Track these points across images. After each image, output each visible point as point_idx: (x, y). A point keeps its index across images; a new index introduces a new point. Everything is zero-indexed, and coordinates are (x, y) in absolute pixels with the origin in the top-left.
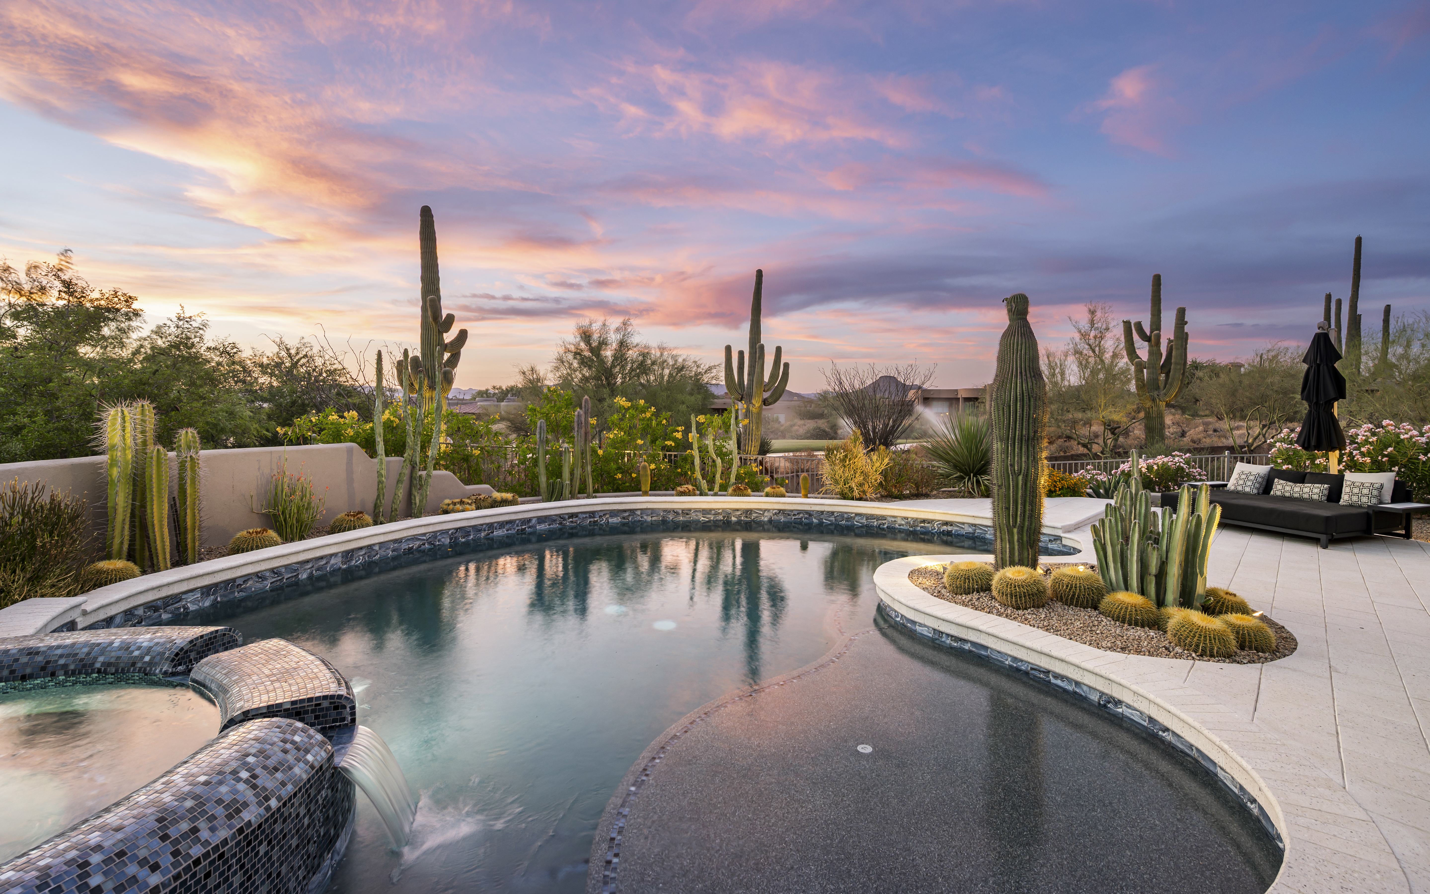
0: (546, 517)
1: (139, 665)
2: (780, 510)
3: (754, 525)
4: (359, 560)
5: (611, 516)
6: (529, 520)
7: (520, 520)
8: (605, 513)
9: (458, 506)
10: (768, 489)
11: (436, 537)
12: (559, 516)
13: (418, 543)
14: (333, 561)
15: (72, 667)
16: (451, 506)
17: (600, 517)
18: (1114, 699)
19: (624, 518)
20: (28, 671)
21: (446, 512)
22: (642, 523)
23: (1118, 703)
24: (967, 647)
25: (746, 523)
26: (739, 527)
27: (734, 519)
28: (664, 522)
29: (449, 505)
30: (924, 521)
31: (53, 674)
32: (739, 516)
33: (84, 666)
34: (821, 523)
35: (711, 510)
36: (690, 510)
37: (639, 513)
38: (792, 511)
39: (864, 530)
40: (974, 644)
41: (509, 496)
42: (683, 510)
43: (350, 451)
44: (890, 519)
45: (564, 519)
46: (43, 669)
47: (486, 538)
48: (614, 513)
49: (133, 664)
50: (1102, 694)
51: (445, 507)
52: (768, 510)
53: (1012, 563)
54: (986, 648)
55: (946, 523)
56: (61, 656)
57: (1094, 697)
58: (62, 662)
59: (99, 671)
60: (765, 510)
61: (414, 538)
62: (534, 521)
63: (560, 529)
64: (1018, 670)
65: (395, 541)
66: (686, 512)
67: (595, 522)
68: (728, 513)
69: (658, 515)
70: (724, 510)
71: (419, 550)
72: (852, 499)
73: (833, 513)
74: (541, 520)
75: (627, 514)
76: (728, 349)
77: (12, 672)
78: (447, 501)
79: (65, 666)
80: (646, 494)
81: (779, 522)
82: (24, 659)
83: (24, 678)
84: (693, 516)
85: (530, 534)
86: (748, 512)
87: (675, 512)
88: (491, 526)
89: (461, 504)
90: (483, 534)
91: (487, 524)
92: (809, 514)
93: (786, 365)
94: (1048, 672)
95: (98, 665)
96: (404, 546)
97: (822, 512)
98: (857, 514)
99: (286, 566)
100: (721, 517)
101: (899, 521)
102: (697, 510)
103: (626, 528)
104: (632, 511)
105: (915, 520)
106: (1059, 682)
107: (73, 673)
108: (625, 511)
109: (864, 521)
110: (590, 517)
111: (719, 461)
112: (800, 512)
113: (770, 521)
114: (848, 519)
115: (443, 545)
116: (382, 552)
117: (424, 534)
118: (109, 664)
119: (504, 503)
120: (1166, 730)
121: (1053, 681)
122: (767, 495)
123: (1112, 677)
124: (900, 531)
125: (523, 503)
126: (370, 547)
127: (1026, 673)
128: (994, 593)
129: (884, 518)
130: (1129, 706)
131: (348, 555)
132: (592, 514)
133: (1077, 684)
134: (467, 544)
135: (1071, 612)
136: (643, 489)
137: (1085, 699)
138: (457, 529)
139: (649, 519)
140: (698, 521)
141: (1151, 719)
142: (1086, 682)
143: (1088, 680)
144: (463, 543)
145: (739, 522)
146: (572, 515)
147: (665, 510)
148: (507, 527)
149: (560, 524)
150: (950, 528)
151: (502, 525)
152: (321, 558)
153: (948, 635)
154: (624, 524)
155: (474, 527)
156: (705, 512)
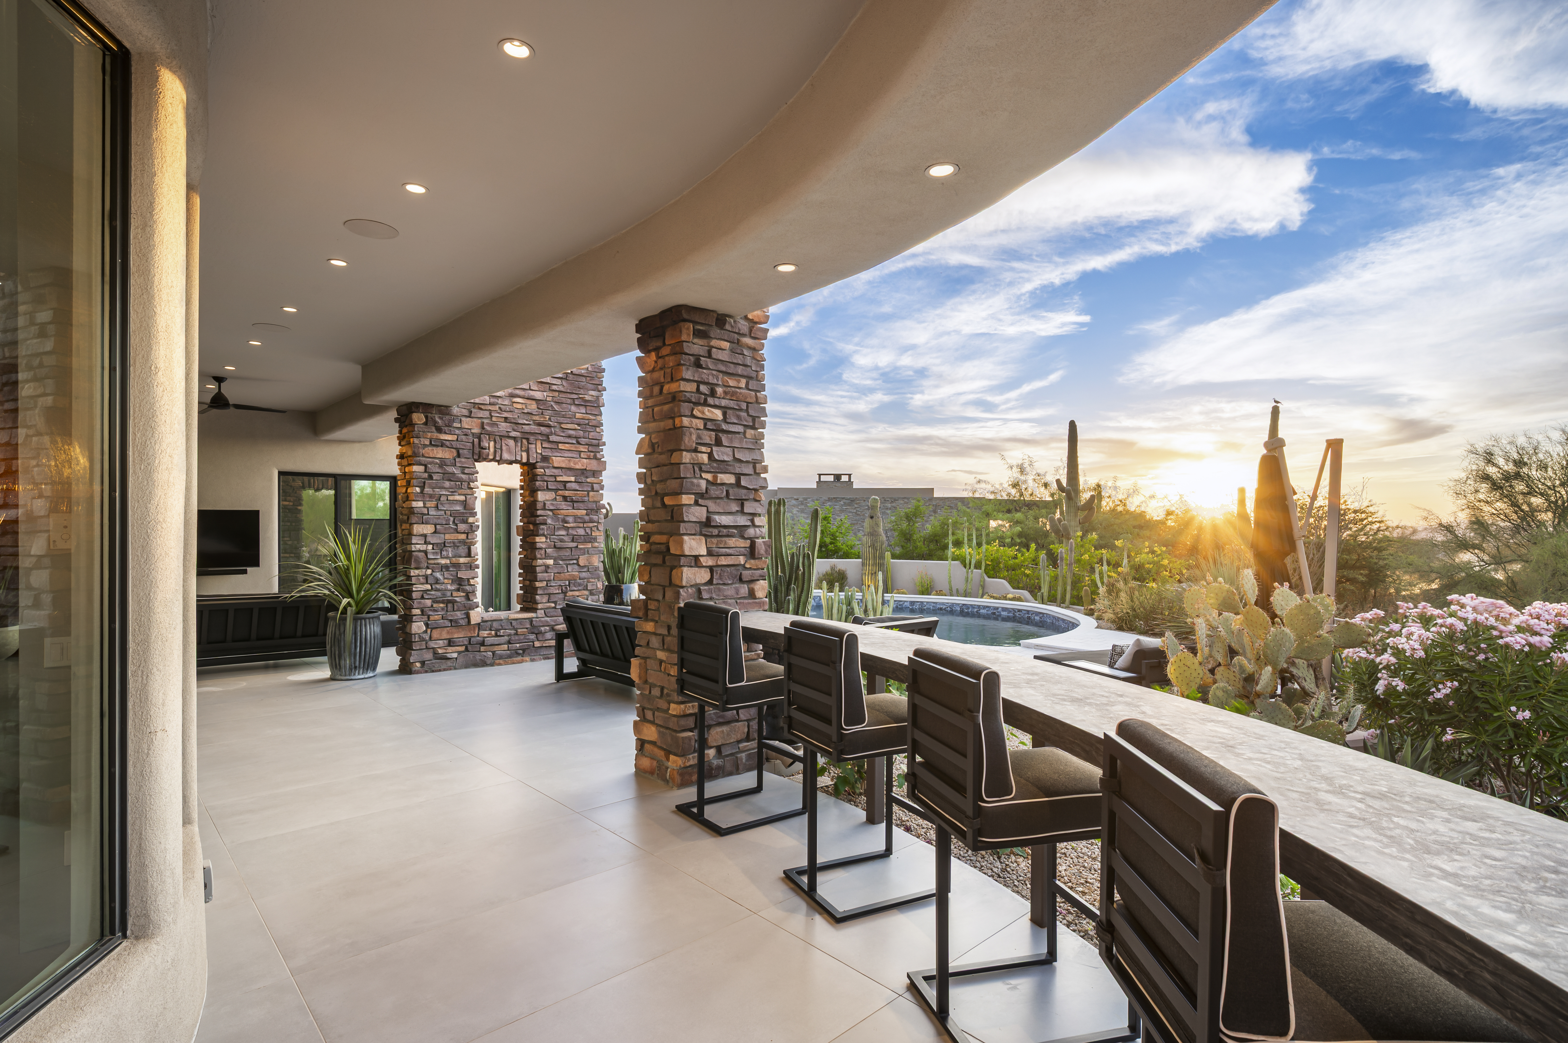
0: (1006, 608)
4: (917, 607)
6: (997, 608)
12: (1013, 609)
14: (906, 604)
47: (977, 612)
61: (943, 604)
62: (1000, 609)
65: (934, 603)
74: (1004, 609)
85: (998, 616)
88: (979, 606)
90: (975, 610)
96: (938, 606)
108: (1041, 613)
116: (928, 606)
126: (922, 602)
131: (912, 603)
146: (1020, 611)
151: (985, 607)
154: (1041, 622)
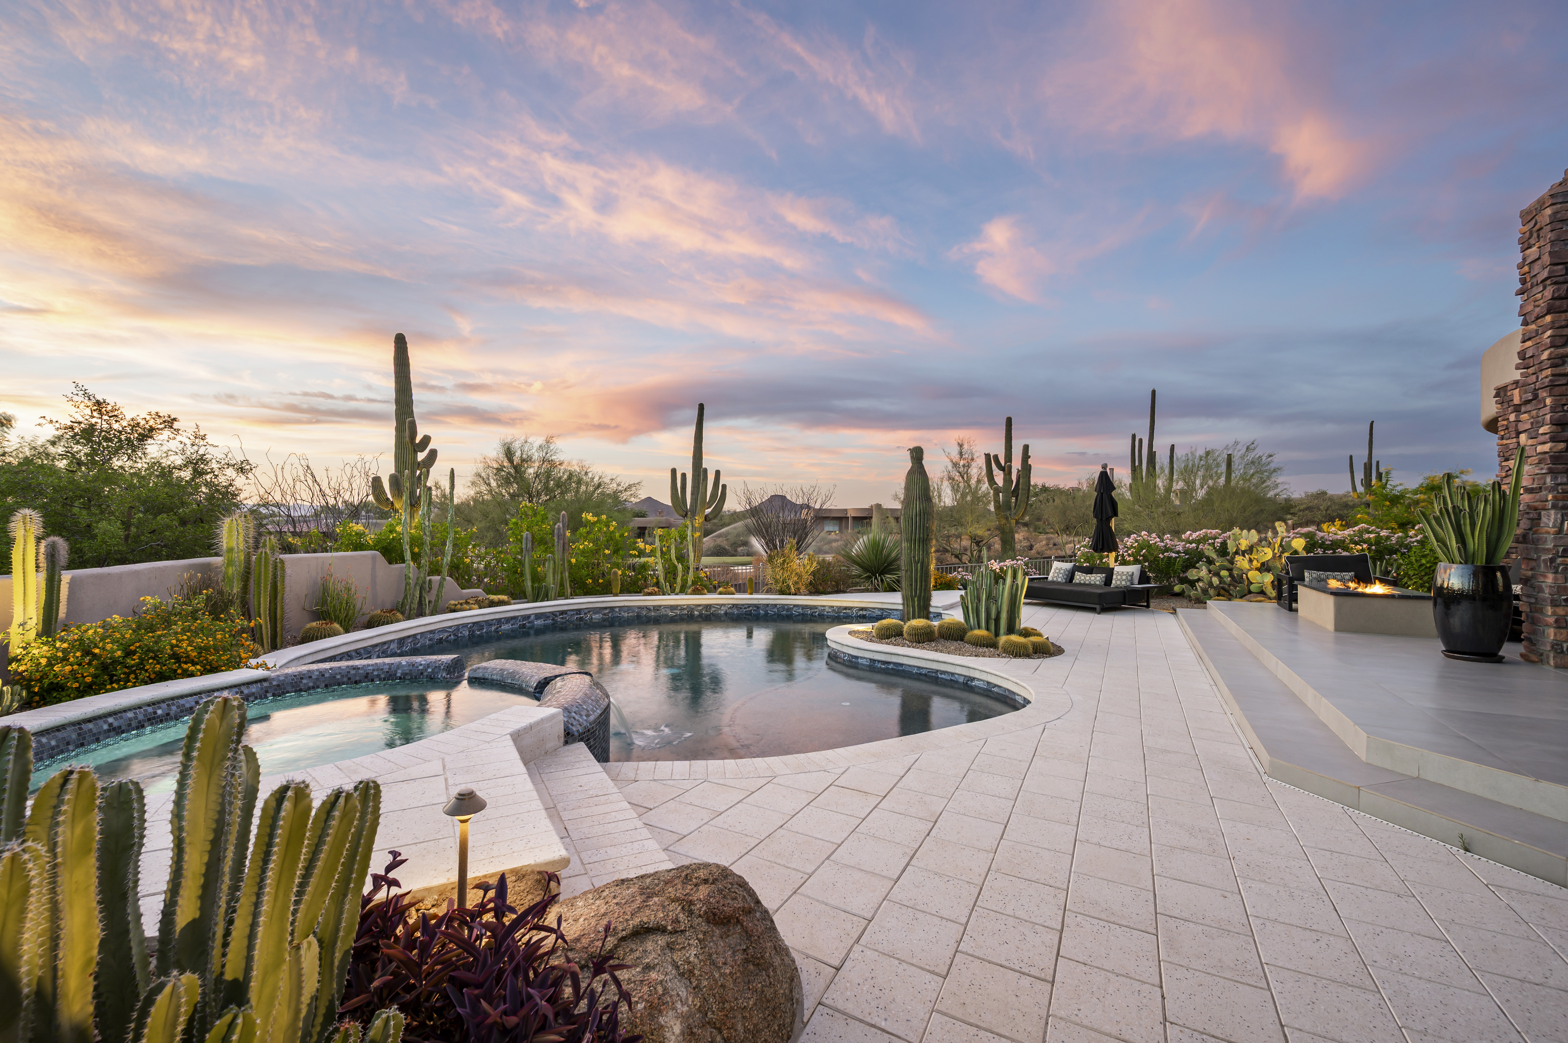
0: (540, 614)
1: (425, 674)
2: (734, 605)
3: (713, 618)
5: (595, 613)
6: (529, 616)
7: (522, 616)
8: (590, 610)
9: (465, 606)
10: (721, 589)
11: (459, 630)
12: (552, 613)
13: (446, 634)
15: (383, 676)
16: (459, 606)
17: (585, 614)
18: (970, 677)
19: (605, 614)
20: (357, 678)
21: (454, 611)
22: (620, 618)
23: (973, 679)
24: (891, 666)
25: (707, 616)
26: (700, 619)
27: (696, 613)
28: (638, 617)
29: (456, 605)
30: (846, 608)
31: (372, 680)
32: (701, 610)
33: (390, 675)
34: (766, 614)
35: (677, 606)
36: (660, 606)
37: (617, 610)
38: (743, 605)
39: (800, 618)
40: (895, 664)
41: (504, 597)
42: (654, 606)
43: (374, 558)
44: (820, 608)
45: (556, 616)
46: (366, 677)
47: (496, 631)
48: (597, 610)
49: (422, 674)
50: (965, 676)
51: (453, 607)
52: (724, 605)
53: (914, 618)
54: (902, 665)
55: (862, 609)
56: (374, 670)
57: (961, 680)
58: (376, 673)
59: (400, 678)
60: (722, 605)
61: (443, 630)
62: (532, 617)
63: (553, 624)
64: (921, 674)
65: (431, 632)
66: (657, 608)
67: (581, 618)
68: (691, 608)
69: (633, 612)
70: (688, 605)
71: (447, 640)
72: (790, 594)
73: (776, 605)
74: (538, 616)
75: (607, 611)
76: (674, 472)
77: (349, 679)
78: (453, 602)
79: (378, 676)
80: (616, 595)
81: (733, 614)
82: (353, 672)
83: (356, 682)
84: (663, 611)
85: (529, 628)
86: (708, 607)
87: (647, 608)
88: (499, 621)
89: (466, 604)
91: (496, 619)
92: (757, 606)
93: (724, 486)
94: (937, 671)
95: (399, 675)
96: (437, 637)
97: (767, 605)
98: (795, 606)
99: (364, 648)
100: (686, 612)
101: (827, 609)
102: (666, 607)
103: (607, 623)
104: (612, 609)
105: (839, 608)
106: (943, 676)
107: (384, 679)
108: (606, 608)
109: (800, 610)
110: (577, 614)
111: (680, 567)
112: (750, 605)
113: (726, 613)
114: (788, 610)
115: (464, 637)
116: (422, 641)
117: (450, 627)
118: (406, 674)
119: (501, 603)
120: (996, 686)
121: (940, 676)
122: (721, 593)
123: (970, 665)
124: (828, 617)
125: (515, 604)
126: (415, 636)
127: (925, 675)
128: (905, 635)
129: (815, 607)
130: (979, 680)
132: (579, 611)
133: (953, 674)
134: (481, 636)
135: (948, 643)
136: (614, 591)
137: (957, 682)
138: (474, 623)
139: (626, 615)
140: (667, 615)
141: (988, 683)
142: (957, 672)
143: (958, 670)
144: (479, 635)
145: (700, 615)
146: (563, 613)
147: (640, 607)
148: (512, 622)
149: (553, 620)
150: (864, 613)
151: (508, 620)
152: (384, 643)
153: (879, 661)
154: (604, 620)
155: (486, 621)
156: (673, 608)
